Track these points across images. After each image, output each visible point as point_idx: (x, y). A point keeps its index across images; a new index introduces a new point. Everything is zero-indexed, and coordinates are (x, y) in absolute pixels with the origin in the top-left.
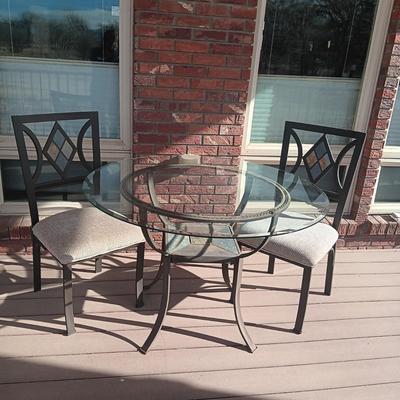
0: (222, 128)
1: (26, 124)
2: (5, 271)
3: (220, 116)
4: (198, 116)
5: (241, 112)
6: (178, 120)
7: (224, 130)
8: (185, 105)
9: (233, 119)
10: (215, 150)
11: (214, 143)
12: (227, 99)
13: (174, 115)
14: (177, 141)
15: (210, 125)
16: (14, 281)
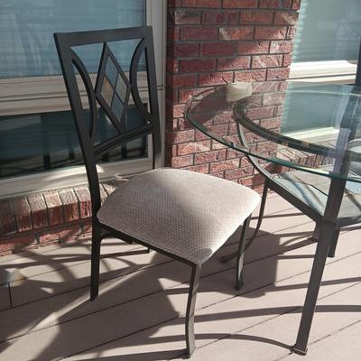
0: (273, 44)
1: (73, 48)
2: (25, 278)
3: (272, 28)
4: (248, 30)
5: (293, 22)
6: (226, 38)
7: (275, 47)
8: (234, 15)
9: (284, 32)
10: (263, 75)
11: (264, 65)
12: (280, 6)
13: (222, 30)
14: (223, 66)
15: (260, 41)
16: (49, 290)
